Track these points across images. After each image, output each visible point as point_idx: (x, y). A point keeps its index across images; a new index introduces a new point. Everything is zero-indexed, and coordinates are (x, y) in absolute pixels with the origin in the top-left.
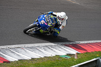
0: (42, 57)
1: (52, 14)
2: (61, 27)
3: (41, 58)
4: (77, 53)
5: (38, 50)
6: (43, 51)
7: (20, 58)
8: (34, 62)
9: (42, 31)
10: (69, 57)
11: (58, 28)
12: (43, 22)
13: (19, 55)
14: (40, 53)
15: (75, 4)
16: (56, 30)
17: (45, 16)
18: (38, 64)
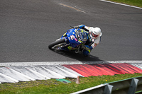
0: (33, 80)
1: (83, 28)
2: (93, 45)
3: (32, 82)
4: (80, 77)
5: (28, 70)
6: (35, 72)
7: (4, 81)
8: (22, 86)
9: (70, 48)
10: (68, 82)
11: (90, 46)
12: (72, 37)
13: (2, 77)
14: (30, 74)
15: (79, 12)
16: (87, 48)
17: (76, 30)
18: (28, 89)
